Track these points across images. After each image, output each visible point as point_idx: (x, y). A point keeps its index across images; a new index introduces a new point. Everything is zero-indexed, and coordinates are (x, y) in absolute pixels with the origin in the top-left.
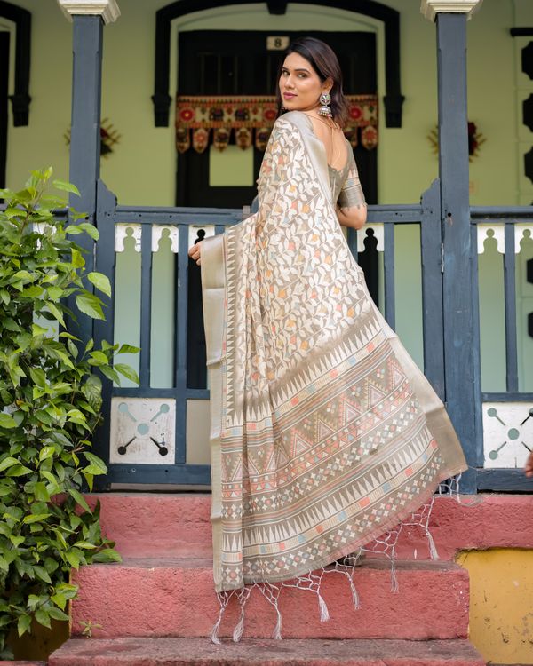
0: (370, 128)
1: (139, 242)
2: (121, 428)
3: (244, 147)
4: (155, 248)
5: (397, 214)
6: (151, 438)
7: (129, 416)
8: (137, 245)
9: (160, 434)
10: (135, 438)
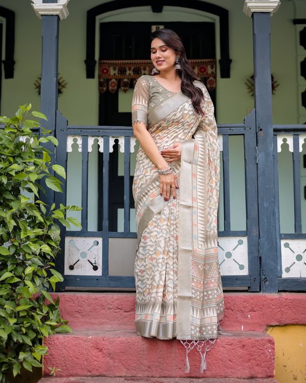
0: (211, 78)
2: (71, 255)
4: (90, 150)
5: (230, 129)
6: (88, 260)
7: (76, 248)
8: (79, 148)
9: (93, 258)
10: (79, 260)
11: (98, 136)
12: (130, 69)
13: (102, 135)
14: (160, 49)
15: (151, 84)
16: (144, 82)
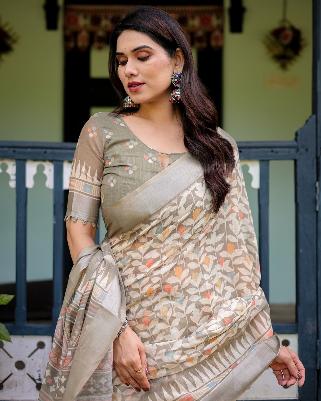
0: (217, 33)
1: (13, 177)
4: (30, 183)
5: (272, 151)
6: (28, 374)
7: (5, 353)
8: (11, 180)
9: (37, 370)
10: (11, 374)
11: (44, 160)
12: (106, 18)
13: (51, 158)
14: (136, 55)
15: (108, 137)
16: (93, 129)
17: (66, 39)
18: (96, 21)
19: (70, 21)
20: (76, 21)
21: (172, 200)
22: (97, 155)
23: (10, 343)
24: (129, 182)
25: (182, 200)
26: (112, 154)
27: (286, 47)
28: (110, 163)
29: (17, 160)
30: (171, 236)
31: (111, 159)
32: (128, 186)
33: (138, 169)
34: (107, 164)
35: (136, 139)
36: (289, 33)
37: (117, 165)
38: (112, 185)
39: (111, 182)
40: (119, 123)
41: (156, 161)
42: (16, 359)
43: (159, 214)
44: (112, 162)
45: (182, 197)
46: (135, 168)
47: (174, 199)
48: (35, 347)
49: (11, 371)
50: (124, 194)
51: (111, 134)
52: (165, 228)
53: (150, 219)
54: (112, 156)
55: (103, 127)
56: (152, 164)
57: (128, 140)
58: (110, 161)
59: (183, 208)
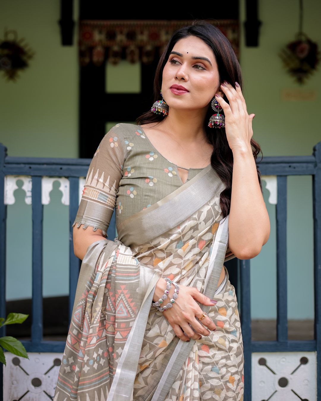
1: (29, 194)
2: (15, 382)
3: (133, 62)
4: (45, 200)
5: (290, 166)
6: (44, 391)
7: (22, 371)
8: (27, 197)
9: (53, 387)
10: (28, 391)
11: (60, 177)
12: (121, 33)
13: (67, 175)
15: (129, 148)
16: (114, 140)
17: (82, 54)
18: (111, 36)
19: (85, 36)
20: (91, 36)
21: (192, 215)
22: (117, 166)
23: (27, 359)
24: (149, 194)
25: (202, 215)
26: (132, 166)
27: (302, 61)
28: (129, 175)
29: (33, 177)
30: (191, 251)
31: (130, 171)
32: (148, 198)
33: (158, 181)
34: (126, 175)
35: (156, 152)
36: (306, 46)
37: (136, 177)
38: (132, 196)
39: (131, 193)
40: (140, 135)
41: (176, 175)
42: (32, 377)
43: (180, 228)
44: (132, 174)
45: (202, 212)
46: (155, 180)
47: (195, 213)
48: (52, 364)
49: (28, 389)
50: (144, 206)
51: (132, 144)
52: (184, 243)
53: (170, 233)
54: (132, 168)
55: (125, 138)
56: (171, 177)
57: (147, 153)
58: (129, 172)
59: (203, 223)
